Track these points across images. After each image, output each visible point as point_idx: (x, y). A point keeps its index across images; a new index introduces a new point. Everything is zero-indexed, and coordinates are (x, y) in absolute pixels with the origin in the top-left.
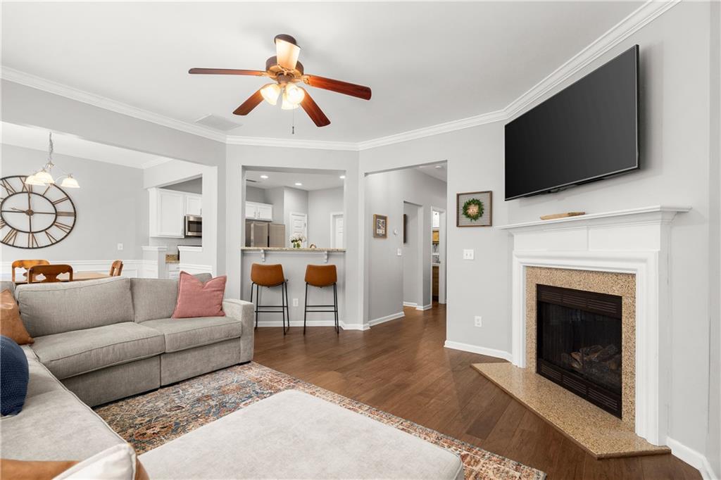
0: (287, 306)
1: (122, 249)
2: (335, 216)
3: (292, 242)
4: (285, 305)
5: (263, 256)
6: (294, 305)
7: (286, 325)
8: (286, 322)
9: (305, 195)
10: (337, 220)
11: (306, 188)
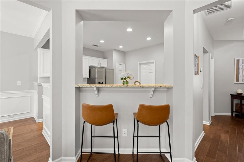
0: (118, 137)
1: (20, 84)
2: (140, 64)
3: (122, 79)
4: (116, 135)
5: (96, 92)
6: (123, 135)
7: (117, 153)
8: (117, 149)
9: (123, 53)
10: (141, 66)
11: (124, 50)
